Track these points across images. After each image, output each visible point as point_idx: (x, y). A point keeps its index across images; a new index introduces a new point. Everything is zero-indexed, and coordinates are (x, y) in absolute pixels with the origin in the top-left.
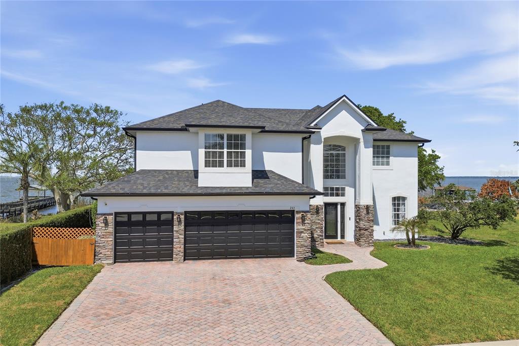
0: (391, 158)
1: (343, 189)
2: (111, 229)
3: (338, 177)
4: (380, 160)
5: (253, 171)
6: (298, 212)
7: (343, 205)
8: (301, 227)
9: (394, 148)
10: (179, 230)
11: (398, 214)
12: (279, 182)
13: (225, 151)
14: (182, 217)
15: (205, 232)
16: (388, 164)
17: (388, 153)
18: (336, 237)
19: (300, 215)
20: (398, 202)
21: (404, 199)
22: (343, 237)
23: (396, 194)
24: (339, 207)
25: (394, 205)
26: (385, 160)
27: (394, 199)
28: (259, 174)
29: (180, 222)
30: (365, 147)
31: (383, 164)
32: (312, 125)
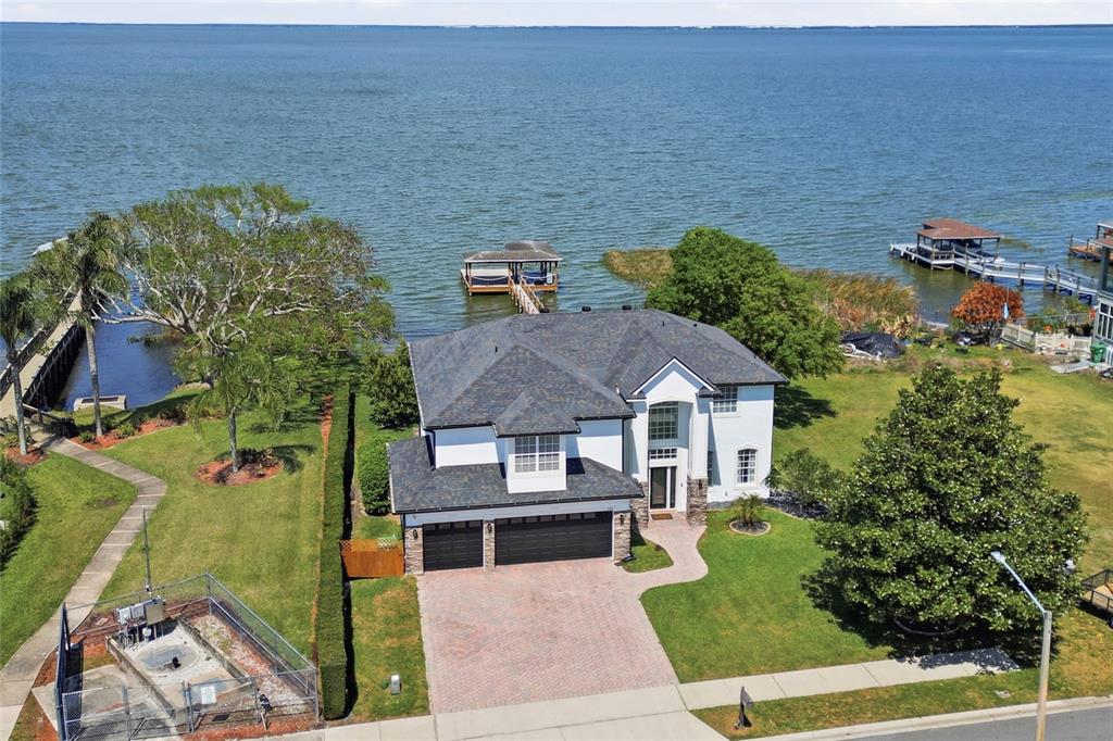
0: (738, 403)
1: (674, 451)
2: (420, 540)
3: (667, 436)
4: (725, 406)
5: (567, 460)
6: (616, 513)
7: (674, 469)
8: (620, 528)
9: (741, 391)
10: (488, 539)
11: (746, 470)
12: (596, 480)
13: (537, 454)
14: (493, 525)
15: (516, 536)
16: (734, 409)
17: (735, 396)
18: (664, 506)
19: (618, 516)
20: (746, 455)
21: (754, 451)
22: (672, 505)
23: (743, 447)
24: (669, 471)
25: (741, 458)
26: (731, 405)
27: (741, 452)
28: (575, 466)
29: (490, 531)
30: (700, 412)
31: (728, 410)
32: (635, 393)
